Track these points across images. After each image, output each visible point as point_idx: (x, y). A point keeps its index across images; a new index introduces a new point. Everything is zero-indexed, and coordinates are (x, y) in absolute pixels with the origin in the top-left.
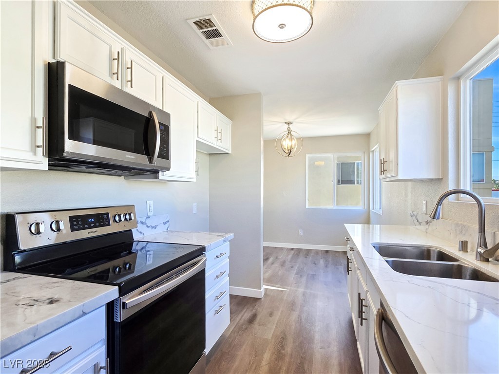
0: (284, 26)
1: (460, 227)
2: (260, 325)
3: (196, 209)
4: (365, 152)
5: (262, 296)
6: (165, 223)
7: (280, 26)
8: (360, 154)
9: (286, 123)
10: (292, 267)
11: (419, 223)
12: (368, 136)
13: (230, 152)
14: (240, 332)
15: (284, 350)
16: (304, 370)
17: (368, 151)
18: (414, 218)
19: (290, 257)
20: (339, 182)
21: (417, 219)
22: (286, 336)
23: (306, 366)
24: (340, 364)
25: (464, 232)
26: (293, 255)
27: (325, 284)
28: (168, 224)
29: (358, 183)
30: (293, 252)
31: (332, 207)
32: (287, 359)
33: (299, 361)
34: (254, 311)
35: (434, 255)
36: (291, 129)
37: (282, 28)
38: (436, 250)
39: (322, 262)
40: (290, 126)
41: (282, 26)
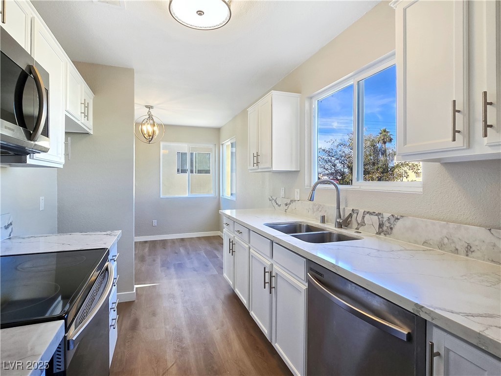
0: (202, 13)
1: (317, 206)
2: (147, 328)
3: (43, 203)
4: (215, 144)
5: (133, 298)
6: (6, 228)
7: (198, 13)
8: (211, 146)
9: (147, 107)
10: (154, 261)
11: (278, 205)
12: (218, 130)
13: (91, 132)
14: (127, 344)
15: (184, 343)
16: (211, 354)
17: (218, 144)
18: (273, 201)
19: (147, 250)
20: (178, 171)
21: (276, 202)
22: (179, 330)
23: (212, 351)
24: (238, 336)
25: (320, 210)
26: (149, 247)
27: (194, 271)
28: (10, 228)
29: (195, 173)
30: (147, 245)
31: (187, 195)
32: (191, 351)
33: (203, 349)
34: (132, 316)
35: (304, 229)
36: (152, 113)
37: (200, 14)
38: (305, 224)
39: (182, 250)
40: (151, 110)
41: (200, 13)
